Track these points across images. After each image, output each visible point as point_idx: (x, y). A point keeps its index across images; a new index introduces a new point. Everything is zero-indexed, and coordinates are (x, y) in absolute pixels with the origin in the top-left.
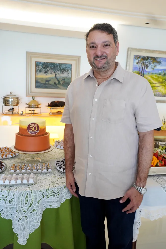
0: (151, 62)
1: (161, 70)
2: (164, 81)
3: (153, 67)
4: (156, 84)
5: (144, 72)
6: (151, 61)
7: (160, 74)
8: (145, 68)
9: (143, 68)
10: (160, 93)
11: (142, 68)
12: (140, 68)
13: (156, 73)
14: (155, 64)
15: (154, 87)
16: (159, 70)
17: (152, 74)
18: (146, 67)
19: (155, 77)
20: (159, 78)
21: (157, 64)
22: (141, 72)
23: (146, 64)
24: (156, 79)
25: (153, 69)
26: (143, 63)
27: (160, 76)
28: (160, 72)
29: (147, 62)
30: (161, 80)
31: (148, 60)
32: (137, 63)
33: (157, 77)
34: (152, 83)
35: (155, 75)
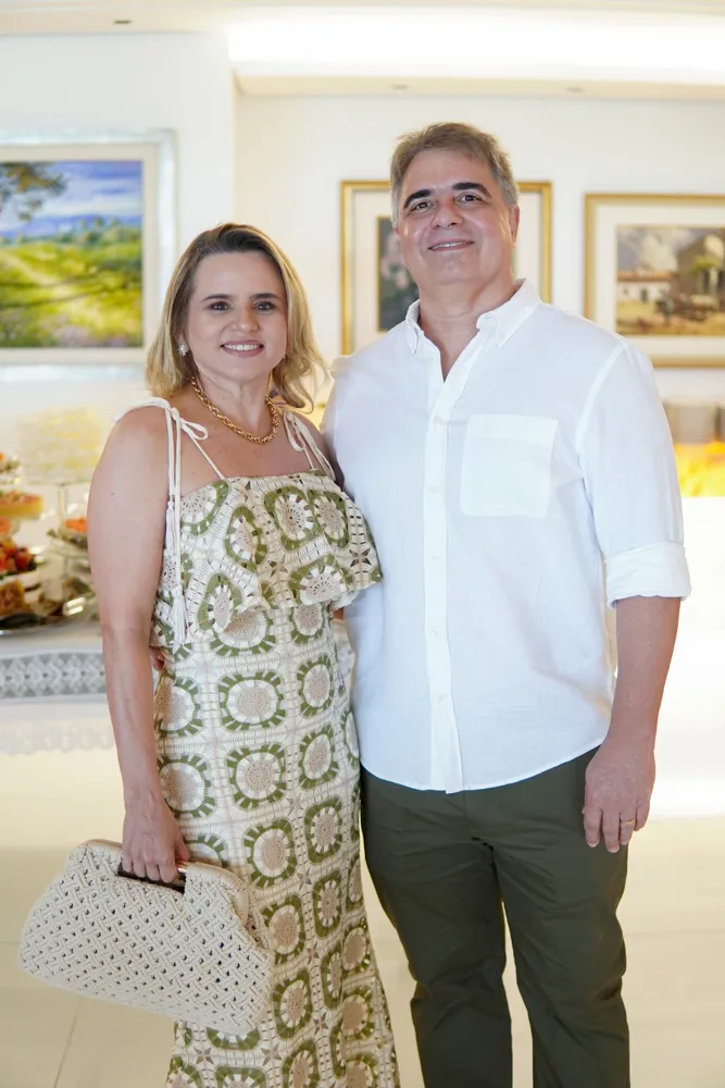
0: (13, 188)
1: (73, 219)
2: (93, 270)
3: (25, 209)
4: (51, 287)
6: (13, 183)
7: (67, 239)
10: (84, 333)
13: (44, 238)
14: (33, 195)
15: (48, 301)
16: (57, 221)
17: (25, 241)
19: (42, 256)
20: (62, 256)
21: (43, 194)
24: (51, 266)
25: (25, 216)
27: (67, 248)
28: (65, 229)
30: (79, 268)
33: (52, 256)
34: (31, 286)
35: (40, 244)
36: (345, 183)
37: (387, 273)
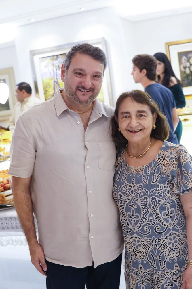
5: (57, 75)
8: (56, 70)
9: (55, 71)
11: (53, 71)
12: (50, 73)
18: (58, 68)
22: (53, 76)
23: (57, 65)
26: (53, 64)
29: (57, 62)
31: (58, 59)
32: (46, 67)
36: (166, 44)
37: (183, 69)
